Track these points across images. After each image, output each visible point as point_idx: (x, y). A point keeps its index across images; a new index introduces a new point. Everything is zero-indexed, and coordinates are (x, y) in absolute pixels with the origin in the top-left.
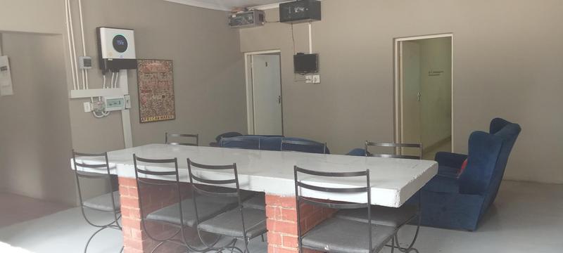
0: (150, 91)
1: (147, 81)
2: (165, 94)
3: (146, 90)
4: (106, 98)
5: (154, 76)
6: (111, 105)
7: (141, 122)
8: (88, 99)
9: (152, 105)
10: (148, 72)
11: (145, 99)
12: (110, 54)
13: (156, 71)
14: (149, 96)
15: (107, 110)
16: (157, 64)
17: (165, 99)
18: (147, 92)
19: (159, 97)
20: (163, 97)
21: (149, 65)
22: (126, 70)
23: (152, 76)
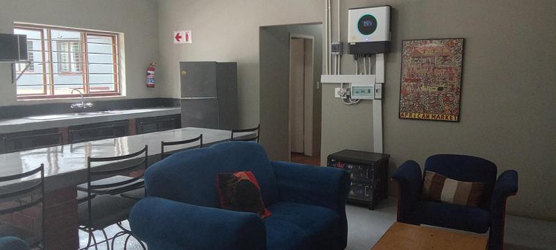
0: (419, 80)
1: (415, 67)
2: (443, 86)
3: (413, 78)
4: (352, 85)
5: (428, 62)
6: (357, 92)
7: (399, 117)
8: (338, 85)
9: (419, 98)
10: (417, 56)
11: (409, 89)
12: (354, 38)
13: (431, 54)
14: (416, 87)
15: (353, 97)
16: (435, 44)
17: (443, 92)
18: (412, 81)
19: (433, 89)
20: (440, 89)
21: (420, 47)
22: (383, 55)
23: (424, 60)
